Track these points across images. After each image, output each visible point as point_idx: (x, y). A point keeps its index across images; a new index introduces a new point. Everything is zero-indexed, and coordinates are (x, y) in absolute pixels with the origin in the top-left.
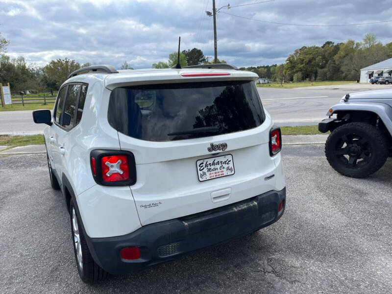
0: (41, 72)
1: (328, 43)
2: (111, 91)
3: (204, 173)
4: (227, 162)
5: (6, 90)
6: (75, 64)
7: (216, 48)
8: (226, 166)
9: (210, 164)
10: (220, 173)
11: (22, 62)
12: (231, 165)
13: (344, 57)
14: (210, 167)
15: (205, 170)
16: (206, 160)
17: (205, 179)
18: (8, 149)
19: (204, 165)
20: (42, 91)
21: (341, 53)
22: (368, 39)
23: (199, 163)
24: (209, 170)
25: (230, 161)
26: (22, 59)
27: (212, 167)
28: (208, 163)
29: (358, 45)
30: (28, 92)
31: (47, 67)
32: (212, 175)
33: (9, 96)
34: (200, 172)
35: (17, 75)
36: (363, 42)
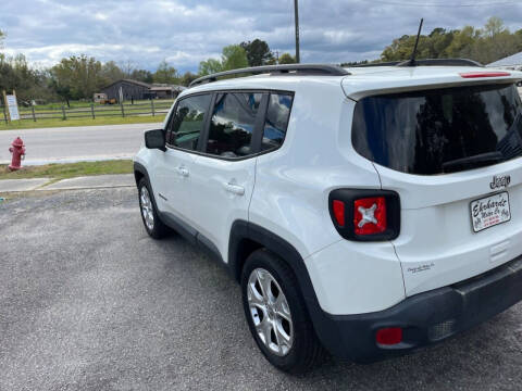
0: (48, 75)
1: (438, 30)
2: (355, 103)
3: (479, 220)
4: (503, 203)
5: (11, 100)
7: (297, 39)
8: (501, 208)
9: (485, 206)
10: (495, 220)
11: (22, 61)
12: (506, 207)
13: (460, 49)
14: (485, 211)
15: (480, 216)
16: (480, 202)
17: (480, 229)
18: (53, 182)
19: (478, 208)
20: (51, 100)
21: (456, 44)
22: (492, 25)
23: (473, 205)
24: (484, 215)
26: (21, 58)
28: (482, 206)
29: (478, 33)
30: (34, 103)
31: (55, 68)
32: (487, 223)
33: (16, 108)
34: (474, 219)
35: (17, 79)
36: (485, 30)
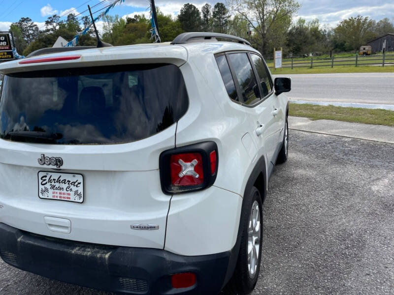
0: (333, 33)
3: (46, 190)
4: (76, 184)
6: (367, 21)
8: (74, 188)
9: (54, 180)
10: (66, 196)
11: (316, 24)
12: (80, 189)
14: (54, 184)
15: (48, 186)
16: (50, 174)
17: (47, 198)
19: (47, 179)
23: (41, 174)
24: (53, 187)
25: (80, 183)
27: (57, 185)
28: (52, 178)
32: (56, 195)
33: (280, 60)
34: (41, 187)
